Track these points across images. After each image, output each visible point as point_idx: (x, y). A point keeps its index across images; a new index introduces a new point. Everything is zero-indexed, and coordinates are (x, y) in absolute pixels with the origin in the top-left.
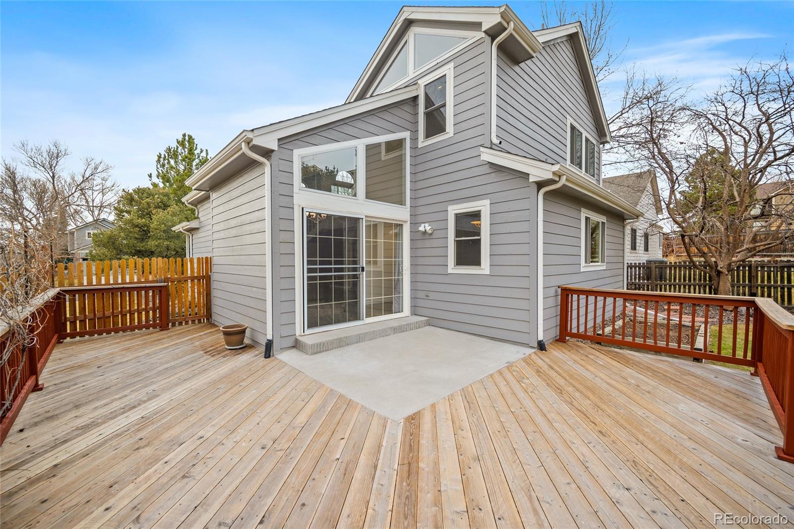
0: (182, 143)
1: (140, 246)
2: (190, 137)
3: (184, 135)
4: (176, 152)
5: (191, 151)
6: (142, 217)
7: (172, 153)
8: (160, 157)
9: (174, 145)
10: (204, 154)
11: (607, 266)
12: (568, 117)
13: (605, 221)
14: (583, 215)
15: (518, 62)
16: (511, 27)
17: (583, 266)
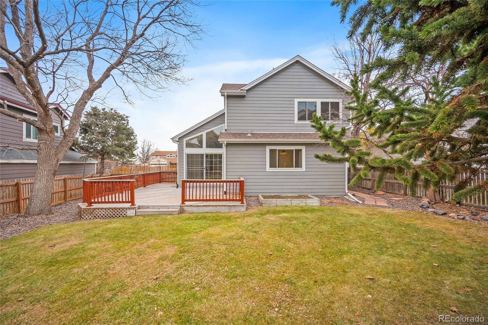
11: (308, 170)
12: (295, 100)
13: (303, 148)
14: (268, 149)
15: (243, 97)
16: (226, 94)
17: (268, 168)
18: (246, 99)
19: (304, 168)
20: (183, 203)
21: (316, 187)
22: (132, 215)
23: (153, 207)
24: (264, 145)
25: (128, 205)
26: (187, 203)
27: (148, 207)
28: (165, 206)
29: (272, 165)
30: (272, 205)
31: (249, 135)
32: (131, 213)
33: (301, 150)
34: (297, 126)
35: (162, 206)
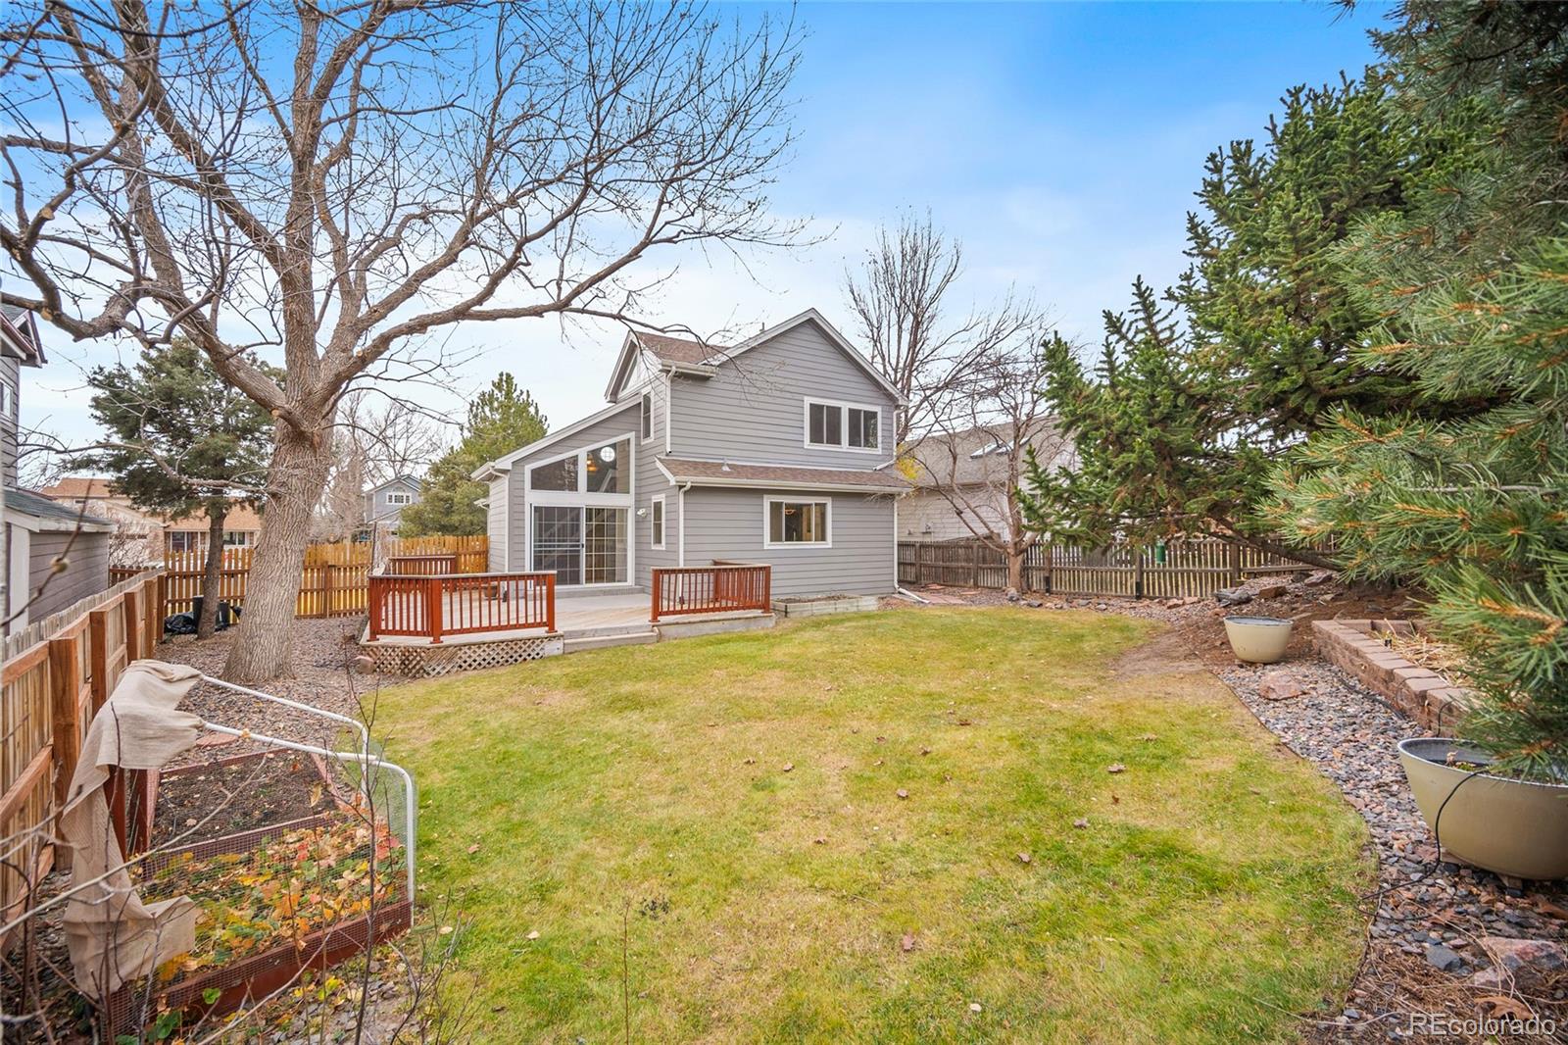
0: (498, 386)
1: (445, 521)
2: (508, 375)
3: (501, 375)
4: (491, 395)
5: (508, 395)
6: (447, 489)
7: (486, 399)
8: (472, 405)
9: (488, 388)
10: (524, 396)
11: (837, 545)
12: (806, 398)
13: (828, 501)
14: (767, 501)
15: (705, 379)
16: (674, 369)
17: (768, 544)
18: (710, 384)
19: (829, 543)
20: (655, 619)
21: (849, 579)
22: (556, 652)
23: (595, 632)
24: (759, 492)
25: (542, 631)
26: (663, 619)
27: (583, 633)
28: (621, 629)
29: (776, 537)
30: (805, 614)
31: (726, 469)
32: (554, 648)
33: (824, 505)
34: (809, 453)
35: (615, 629)
